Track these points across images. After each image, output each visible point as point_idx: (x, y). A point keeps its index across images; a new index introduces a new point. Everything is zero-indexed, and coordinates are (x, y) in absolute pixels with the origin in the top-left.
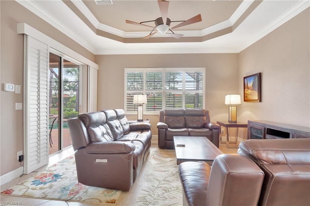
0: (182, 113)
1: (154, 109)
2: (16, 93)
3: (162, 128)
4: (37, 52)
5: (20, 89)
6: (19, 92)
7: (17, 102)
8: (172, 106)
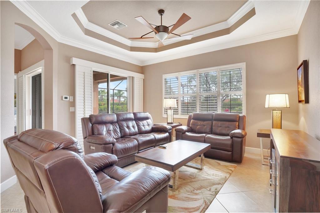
0: (211, 117)
1: (188, 112)
2: (70, 101)
3: (180, 132)
4: (83, 74)
5: (73, 98)
6: (73, 101)
7: (71, 107)
8: (205, 110)
